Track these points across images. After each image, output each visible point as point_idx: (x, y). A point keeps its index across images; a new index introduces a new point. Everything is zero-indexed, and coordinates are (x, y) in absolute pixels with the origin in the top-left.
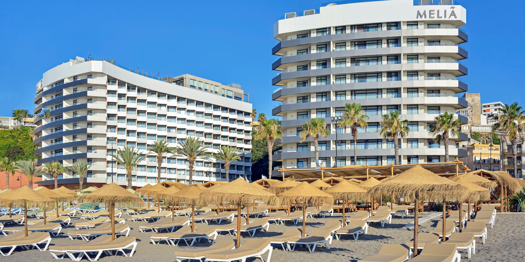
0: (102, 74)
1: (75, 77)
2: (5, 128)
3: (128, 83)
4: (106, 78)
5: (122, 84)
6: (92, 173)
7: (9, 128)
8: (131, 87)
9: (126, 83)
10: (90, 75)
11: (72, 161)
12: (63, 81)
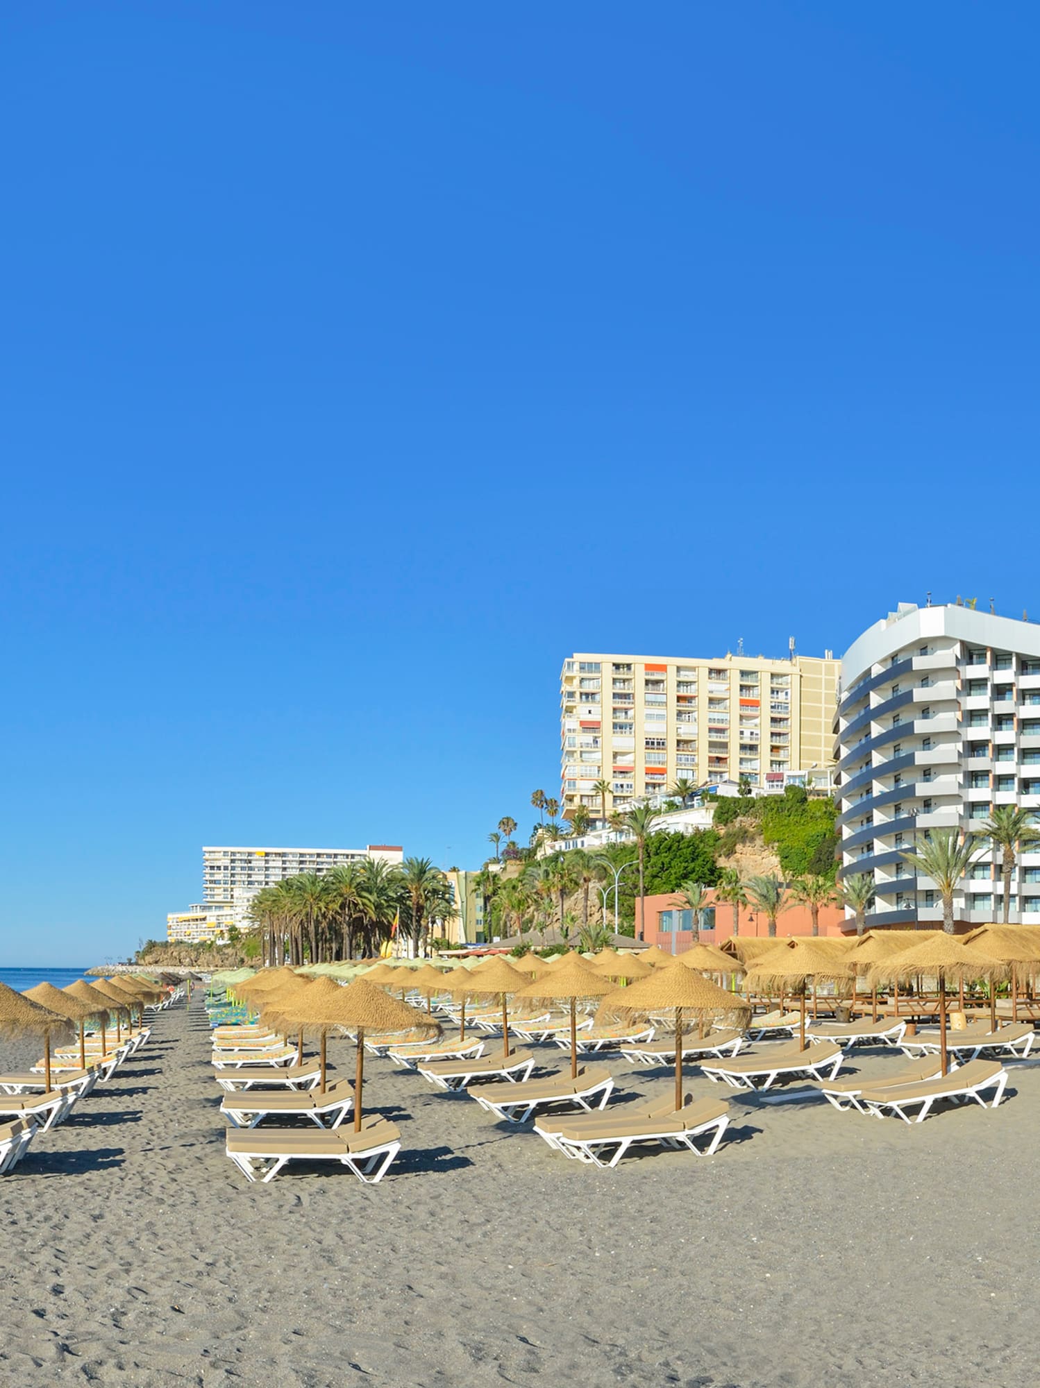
0: (945, 641)
1: (894, 657)
2: (819, 795)
3: (1018, 655)
4: (957, 649)
5: (1000, 658)
6: (932, 895)
7: (827, 795)
8: (1030, 663)
9: (1014, 655)
10: (923, 647)
11: (894, 868)
12: (869, 671)
